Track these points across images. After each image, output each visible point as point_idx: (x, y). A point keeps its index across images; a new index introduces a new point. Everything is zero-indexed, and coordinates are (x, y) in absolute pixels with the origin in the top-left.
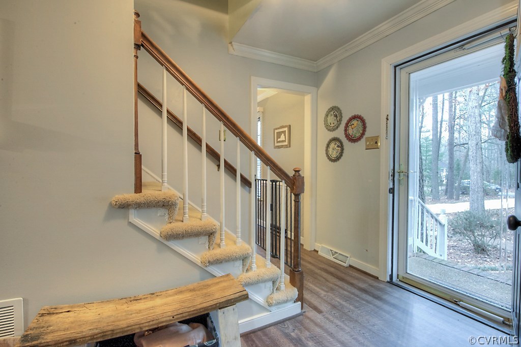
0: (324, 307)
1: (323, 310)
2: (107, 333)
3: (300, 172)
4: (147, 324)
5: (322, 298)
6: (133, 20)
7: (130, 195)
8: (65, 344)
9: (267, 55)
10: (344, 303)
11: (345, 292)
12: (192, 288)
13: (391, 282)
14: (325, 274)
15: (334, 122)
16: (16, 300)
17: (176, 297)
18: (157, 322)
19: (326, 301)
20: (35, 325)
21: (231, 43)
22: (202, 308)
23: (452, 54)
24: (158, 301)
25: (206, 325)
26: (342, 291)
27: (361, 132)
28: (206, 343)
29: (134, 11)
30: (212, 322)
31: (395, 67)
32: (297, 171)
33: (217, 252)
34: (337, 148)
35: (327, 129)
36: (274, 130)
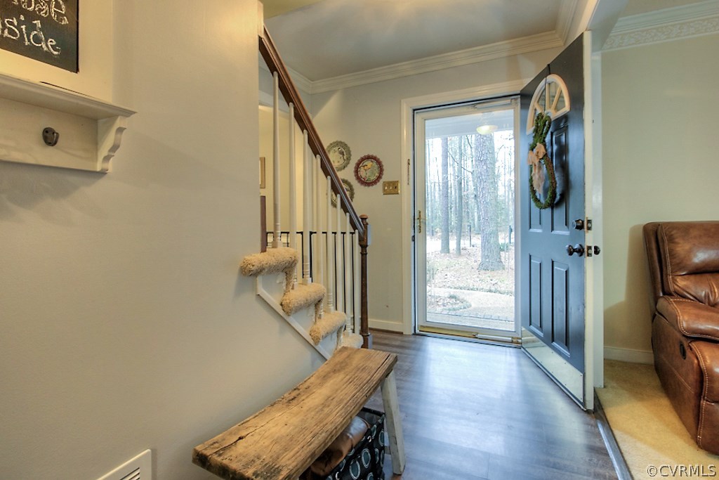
3: (367, 220)
13: (415, 334)
23: (465, 109)
31: (414, 110)
32: (363, 219)
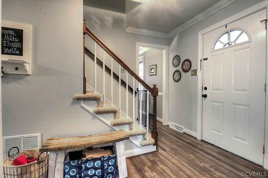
0: (167, 149)
1: (167, 150)
2: (72, 147)
4: (87, 145)
5: (167, 145)
6: (83, 23)
7: (81, 95)
8: (57, 149)
9: (144, 31)
10: (178, 148)
11: (179, 144)
12: (106, 134)
14: (171, 136)
15: (177, 63)
16: (39, 135)
17: (99, 137)
18: (91, 144)
19: (169, 147)
20: (46, 143)
21: (126, 27)
22: (110, 141)
24: (92, 138)
25: (112, 150)
26: (177, 143)
27: (189, 67)
28: (111, 156)
29: (83, 19)
30: (114, 149)
32: (155, 86)
33: (117, 121)
34: (178, 75)
35: (173, 66)
36: (149, 67)
